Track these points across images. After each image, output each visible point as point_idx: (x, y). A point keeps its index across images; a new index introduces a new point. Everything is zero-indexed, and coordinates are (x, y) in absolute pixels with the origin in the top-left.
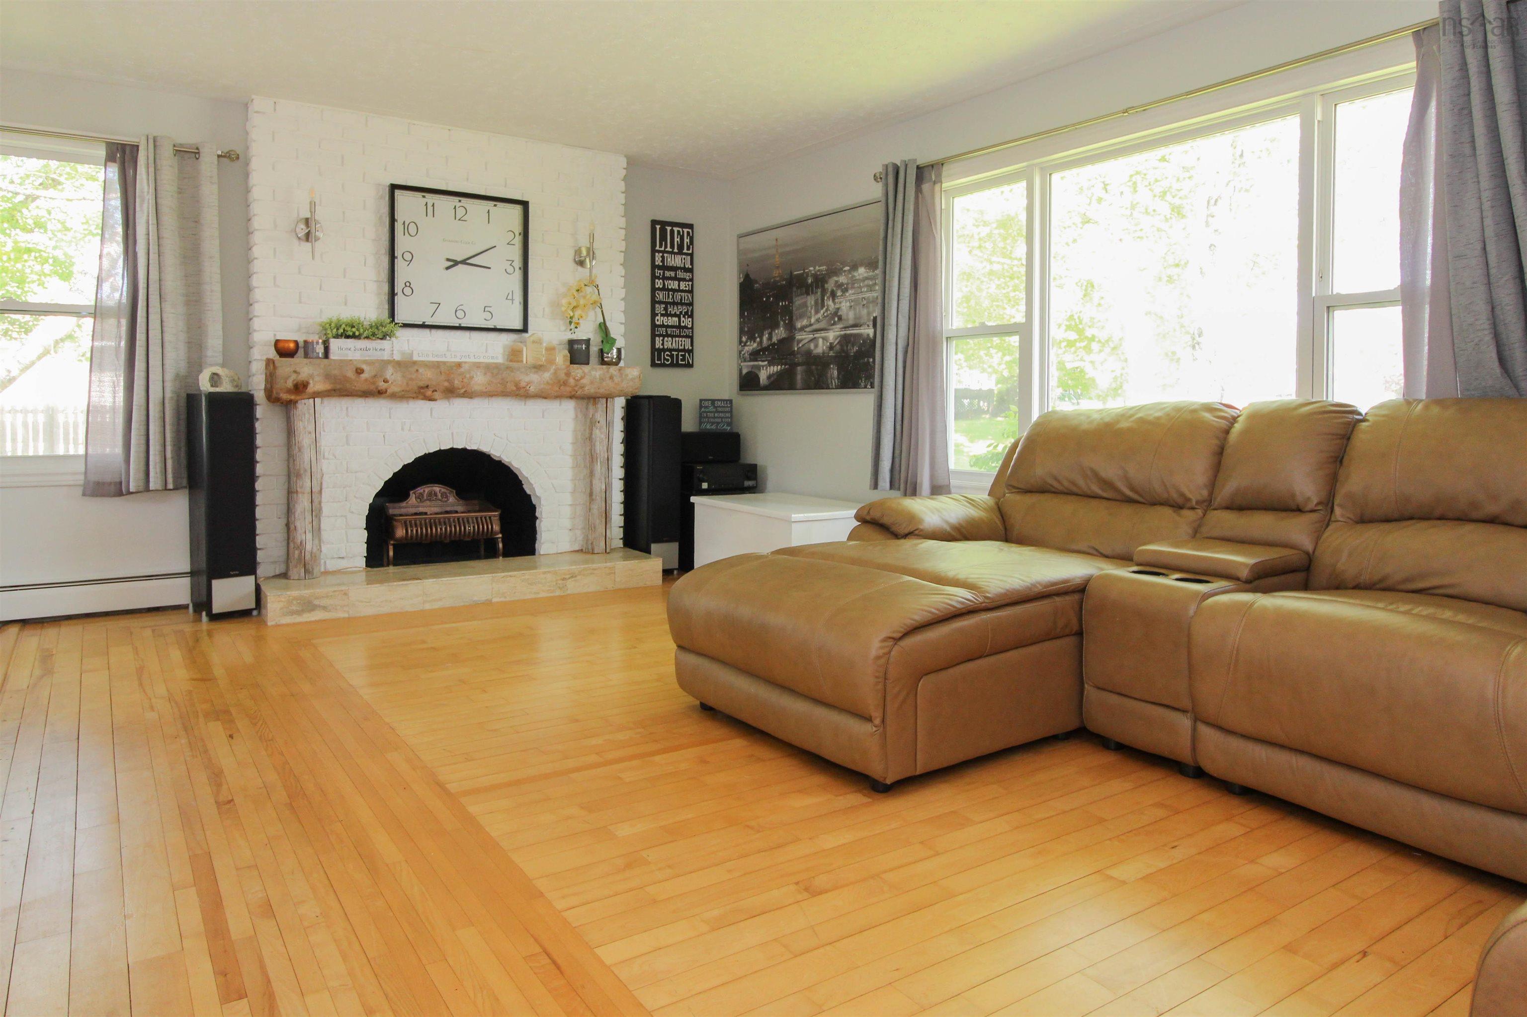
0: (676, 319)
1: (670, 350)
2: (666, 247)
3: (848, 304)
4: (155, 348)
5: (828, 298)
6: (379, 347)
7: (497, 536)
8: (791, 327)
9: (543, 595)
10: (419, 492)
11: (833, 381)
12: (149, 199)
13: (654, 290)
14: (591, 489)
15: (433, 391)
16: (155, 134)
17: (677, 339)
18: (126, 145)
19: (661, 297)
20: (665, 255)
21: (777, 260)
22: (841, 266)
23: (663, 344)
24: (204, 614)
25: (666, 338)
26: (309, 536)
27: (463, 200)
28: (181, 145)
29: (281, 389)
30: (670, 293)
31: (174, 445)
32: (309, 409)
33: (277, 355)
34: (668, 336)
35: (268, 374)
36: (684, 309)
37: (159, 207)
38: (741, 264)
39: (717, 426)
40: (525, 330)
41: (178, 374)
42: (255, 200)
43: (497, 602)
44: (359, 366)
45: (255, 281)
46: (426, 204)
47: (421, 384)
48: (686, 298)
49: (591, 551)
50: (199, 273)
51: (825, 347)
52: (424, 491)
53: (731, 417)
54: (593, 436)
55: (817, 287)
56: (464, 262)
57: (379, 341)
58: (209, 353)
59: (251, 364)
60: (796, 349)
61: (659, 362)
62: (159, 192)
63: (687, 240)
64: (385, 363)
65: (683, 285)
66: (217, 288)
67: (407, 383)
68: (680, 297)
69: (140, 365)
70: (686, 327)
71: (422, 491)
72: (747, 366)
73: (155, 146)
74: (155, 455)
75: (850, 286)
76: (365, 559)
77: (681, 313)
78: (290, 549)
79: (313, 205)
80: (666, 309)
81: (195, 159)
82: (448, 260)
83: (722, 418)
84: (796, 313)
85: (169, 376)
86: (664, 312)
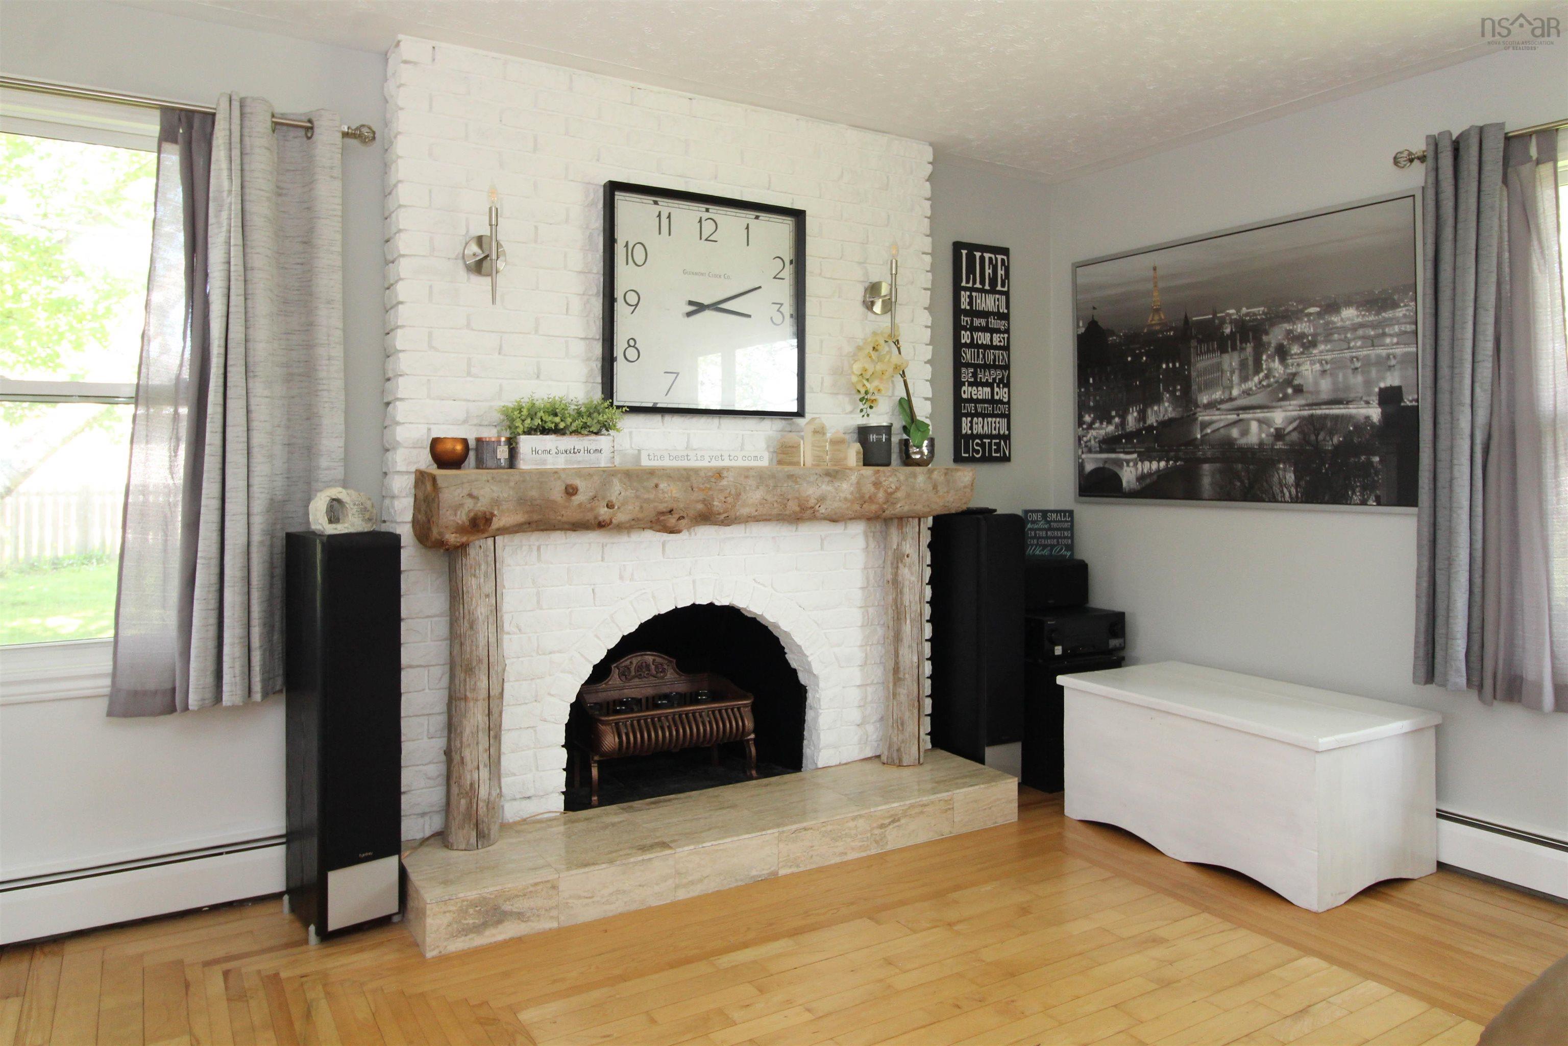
0: (988, 390)
1: (981, 437)
2: (974, 282)
3: (1317, 367)
4: (236, 458)
5: (1271, 357)
6: (593, 447)
7: (749, 738)
8: (1187, 400)
9: (852, 856)
10: (623, 665)
11: (1285, 490)
12: (231, 204)
13: (958, 346)
14: (897, 663)
15: (679, 519)
16: (243, 95)
17: (990, 419)
18: (193, 112)
19: (969, 356)
20: (974, 294)
21: (1156, 299)
22: (1300, 307)
23: (971, 428)
24: (312, 928)
25: (975, 419)
26: (484, 773)
27: (713, 208)
28: (283, 116)
29: (446, 527)
30: (980, 350)
31: (265, 625)
32: (487, 556)
33: (433, 462)
34: (977, 415)
35: (421, 496)
36: (998, 374)
37: (248, 217)
38: (1078, 307)
39: (1051, 550)
40: (800, 413)
41: (272, 499)
42: (400, 206)
43: (786, 876)
44: (570, 482)
45: (401, 340)
46: (659, 216)
47: (662, 507)
48: (1001, 357)
49: (897, 762)
50: (309, 327)
51: (1263, 436)
52: (631, 663)
53: (1072, 537)
54: (900, 579)
55: (1244, 340)
56: (715, 307)
57: (593, 437)
58: (324, 462)
59: (387, 477)
60: (1199, 436)
61: (967, 455)
62: (247, 191)
63: (1001, 272)
64: (609, 474)
65: (997, 339)
66: (337, 352)
67: (641, 507)
68: (992, 357)
69: (209, 488)
70: (1000, 402)
71: (628, 663)
72: (1097, 460)
73: (242, 115)
74: (233, 644)
75: (1320, 338)
76: (563, 797)
77: (994, 379)
78: (452, 798)
79: (494, 216)
80: (975, 375)
81: (305, 139)
82: (691, 303)
83: (1057, 538)
84: (1197, 380)
85: (258, 506)
86: (973, 380)
